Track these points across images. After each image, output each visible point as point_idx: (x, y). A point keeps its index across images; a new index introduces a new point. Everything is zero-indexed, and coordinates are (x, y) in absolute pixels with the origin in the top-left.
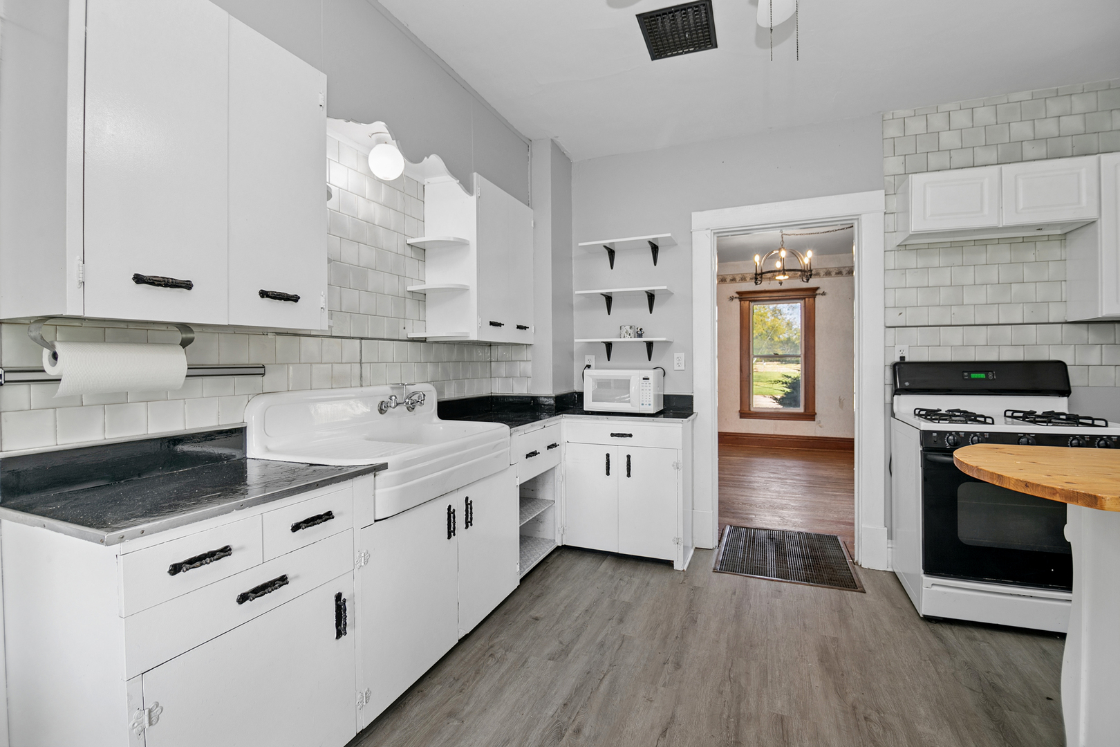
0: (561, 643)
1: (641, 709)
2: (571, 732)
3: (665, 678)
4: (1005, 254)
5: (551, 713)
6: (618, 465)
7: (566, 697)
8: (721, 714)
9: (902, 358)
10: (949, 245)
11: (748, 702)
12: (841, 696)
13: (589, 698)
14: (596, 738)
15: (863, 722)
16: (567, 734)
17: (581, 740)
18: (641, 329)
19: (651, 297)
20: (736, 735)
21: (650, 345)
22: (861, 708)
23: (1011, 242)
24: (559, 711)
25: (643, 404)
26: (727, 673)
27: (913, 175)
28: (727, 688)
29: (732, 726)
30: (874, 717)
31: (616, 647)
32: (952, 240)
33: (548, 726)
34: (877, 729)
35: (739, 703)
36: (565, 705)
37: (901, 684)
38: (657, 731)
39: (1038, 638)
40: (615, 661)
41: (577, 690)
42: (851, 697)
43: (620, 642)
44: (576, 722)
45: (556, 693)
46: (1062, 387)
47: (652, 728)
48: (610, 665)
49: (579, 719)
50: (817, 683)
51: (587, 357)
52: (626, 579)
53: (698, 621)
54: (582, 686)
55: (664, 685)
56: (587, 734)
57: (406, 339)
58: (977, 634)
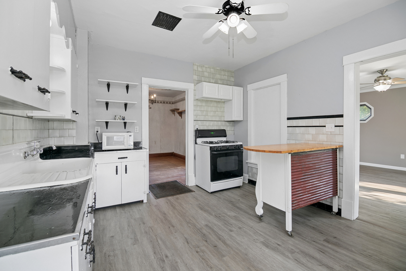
0: (131, 239)
1: (176, 241)
2: (165, 258)
3: (174, 231)
4: (215, 104)
5: (153, 258)
6: (121, 170)
7: (152, 251)
8: (195, 231)
9: (197, 129)
10: (206, 101)
11: (197, 225)
12: (212, 215)
13: (159, 247)
14: (173, 255)
15: (220, 218)
16: (164, 259)
17: (170, 258)
18: (124, 117)
19: (126, 105)
20: (202, 233)
21: (125, 123)
22: (217, 215)
23: (216, 102)
24: (155, 256)
25: (129, 146)
26: (186, 222)
27: (204, 82)
28: (190, 225)
29: (200, 232)
30: (220, 216)
31: (151, 230)
32: (206, 99)
33: (157, 261)
34: (223, 218)
35: (196, 227)
36: (155, 253)
37: (218, 207)
38: (186, 243)
39: (229, 190)
40: (155, 234)
41: (154, 247)
42: (213, 214)
43: (151, 229)
44: (163, 255)
45: (148, 252)
46: (225, 135)
47: (184, 243)
48: (155, 236)
49: (163, 254)
50: (205, 215)
51: (96, 128)
52: (131, 211)
53: (166, 213)
54: (153, 245)
55: (175, 233)
56: (170, 255)
57: (26, 116)
58: (221, 193)
